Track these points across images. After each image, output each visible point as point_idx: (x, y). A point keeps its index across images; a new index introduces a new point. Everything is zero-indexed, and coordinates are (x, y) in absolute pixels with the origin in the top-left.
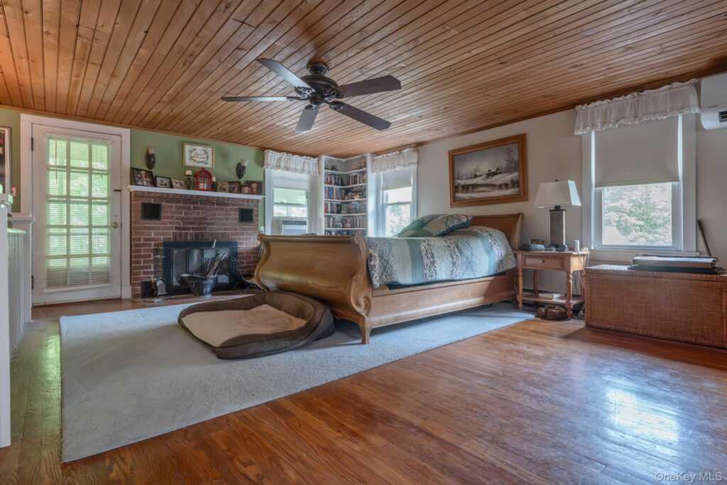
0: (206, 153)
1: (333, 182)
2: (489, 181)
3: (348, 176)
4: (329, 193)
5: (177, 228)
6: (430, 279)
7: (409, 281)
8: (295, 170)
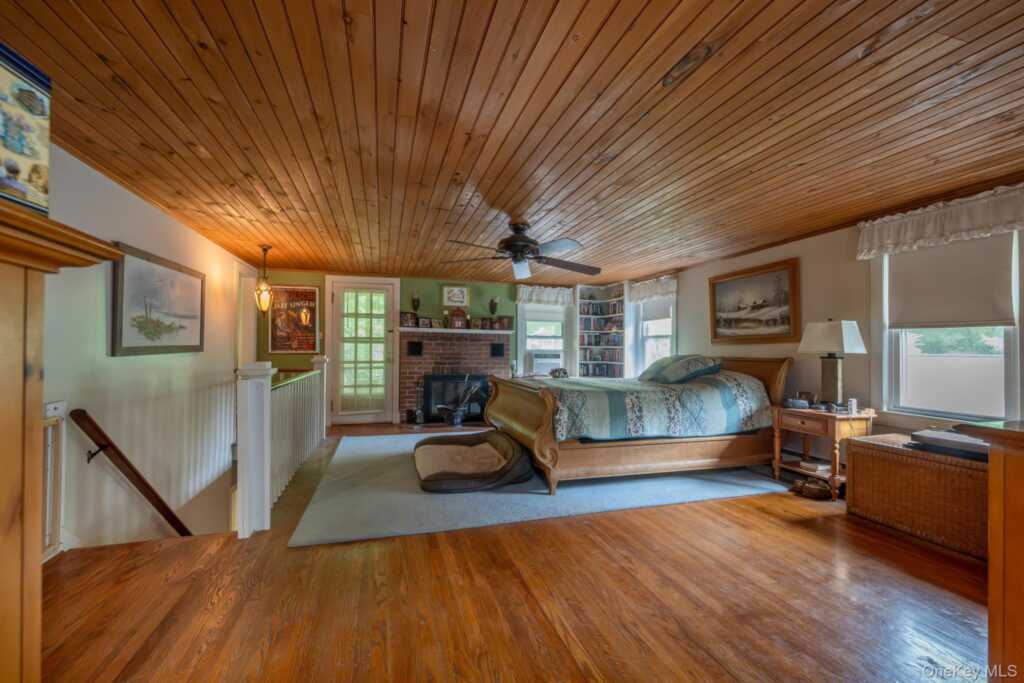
0: (462, 292)
1: (591, 311)
2: (753, 315)
3: (608, 304)
4: (586, 324)
5: (436, 363)
6: (634, 435)
7: (606, 434)
8: (548, 302)
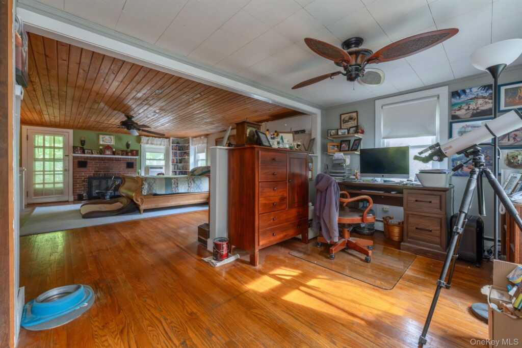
0: (111, 138)
1: (177, 149)
3: (185, 146)
4: (175, 154)
5: (95, 171)
6: (174, 192)
7: (163, 192)
8: (157, 145)
